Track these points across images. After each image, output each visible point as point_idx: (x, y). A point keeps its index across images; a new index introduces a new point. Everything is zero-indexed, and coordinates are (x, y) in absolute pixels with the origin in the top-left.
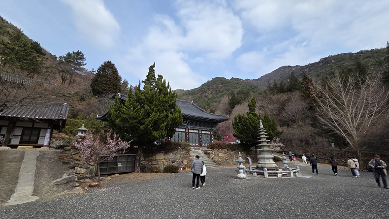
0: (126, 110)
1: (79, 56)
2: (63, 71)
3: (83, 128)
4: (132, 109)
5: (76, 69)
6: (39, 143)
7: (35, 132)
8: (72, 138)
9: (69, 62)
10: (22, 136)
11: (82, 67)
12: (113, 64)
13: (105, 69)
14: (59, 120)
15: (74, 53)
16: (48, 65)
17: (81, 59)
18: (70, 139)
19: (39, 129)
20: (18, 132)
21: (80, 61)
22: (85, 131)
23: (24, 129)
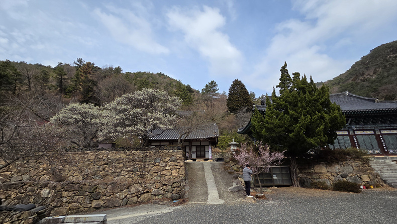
0: (269, 119)
1: (213, 84)
2: (206, 100)
3: (234, 143)
4: (275, 117)
5: (213, 95)
6: (206, 157)
7: (202, 149)
8: (224, 151)
9: (207, 92)
10: (196, 152)
11: (216, 92)
12: (240, 81)
13: (234, 88)
14: (215, 138)
15: (209, 84)
16: (197, 98)
17: (214, 86)
18: (223, 153)
19: (204, 146)
20: (194, 149)
21: (214, 88)
22: (236, 145)
23: (197, 146)
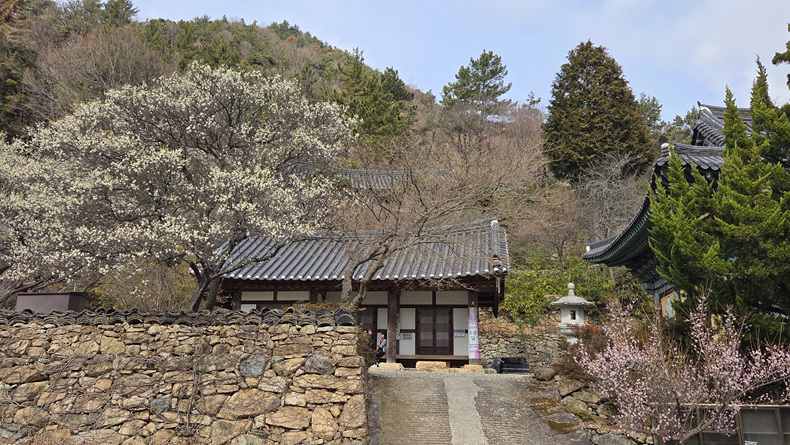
5: (488, 111)
7: (441, 320)
10: (417, 331)
17: (494, 73)
19: (450, 309)
20: (408, 320)
